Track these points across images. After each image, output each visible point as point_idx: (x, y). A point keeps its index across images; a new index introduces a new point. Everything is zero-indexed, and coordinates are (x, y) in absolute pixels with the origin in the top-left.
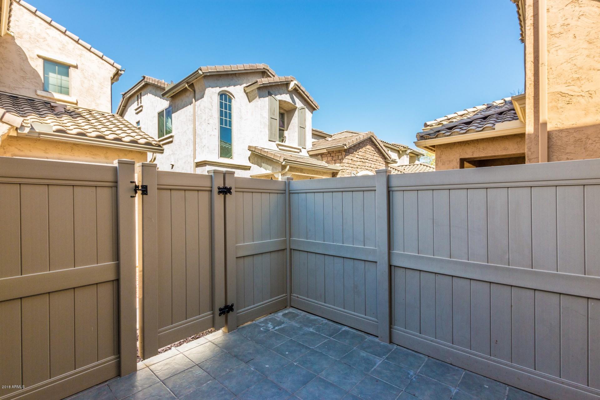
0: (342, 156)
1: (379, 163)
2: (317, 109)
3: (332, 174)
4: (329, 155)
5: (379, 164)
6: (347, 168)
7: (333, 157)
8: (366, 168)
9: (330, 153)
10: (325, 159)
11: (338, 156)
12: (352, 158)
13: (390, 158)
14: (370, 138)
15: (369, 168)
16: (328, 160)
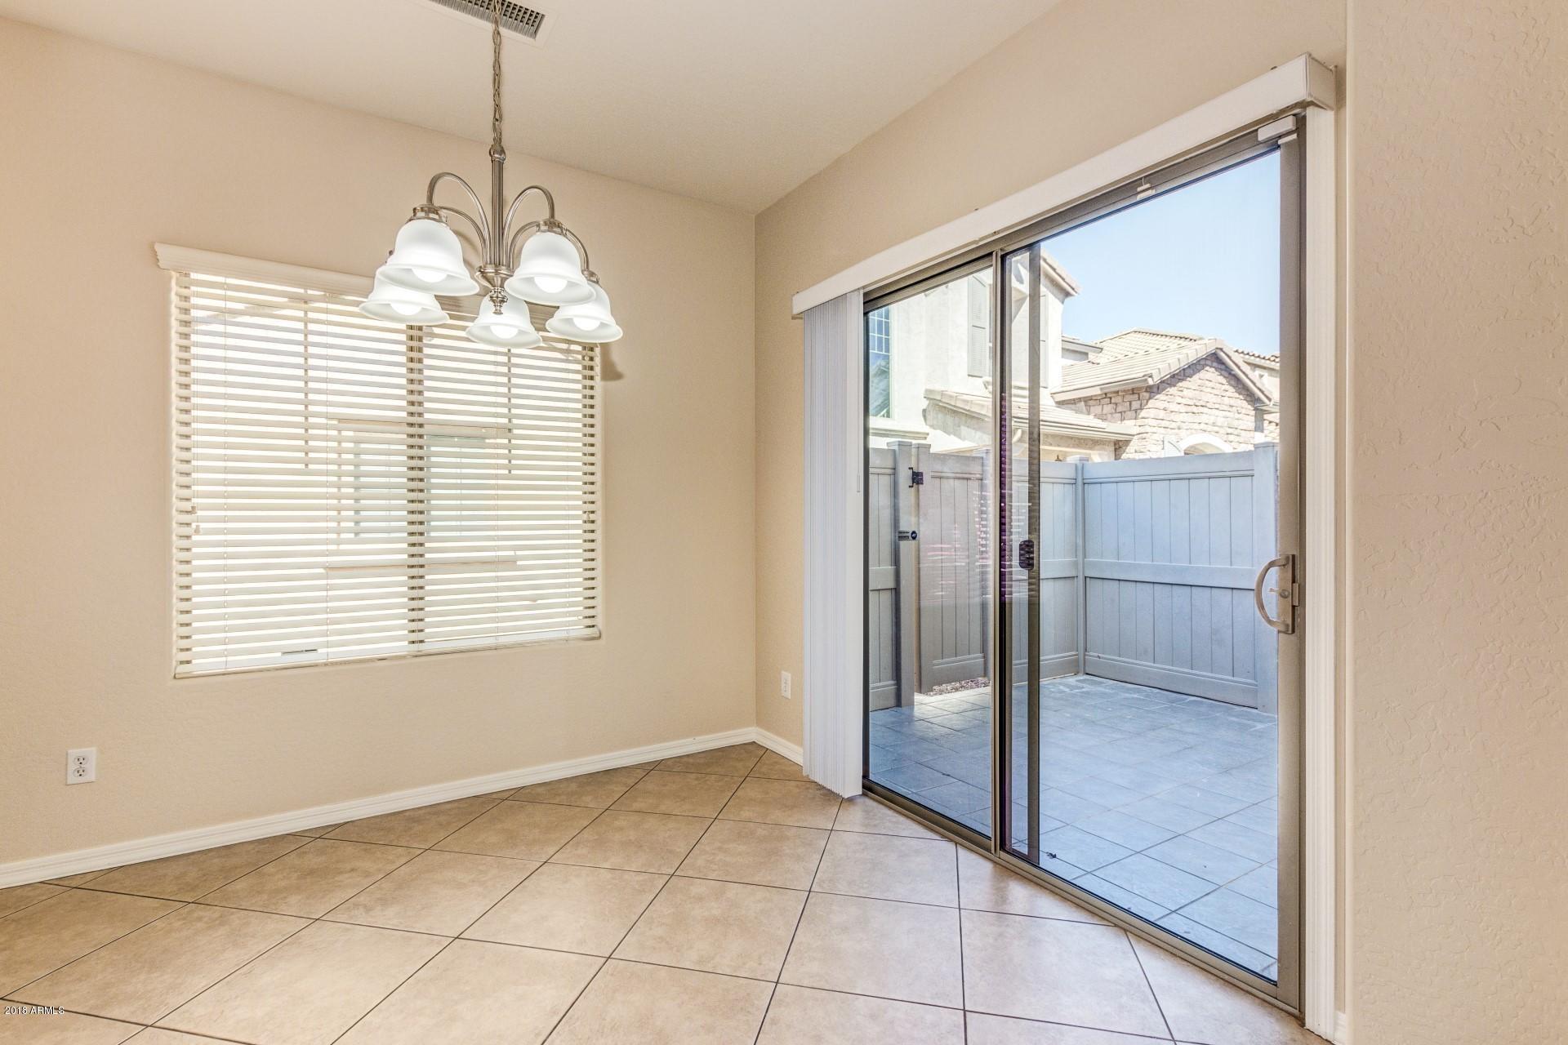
0: (1139, 402)
1: (1236, 414)
2: (1074, 293)
3: (1115, 444)
4: (1106, 400)
5: (1237, 416)
6: (1154, 430)
7: (1116, 404)
8: (1203, 426)
9: (1109, 395)
10: (1097, 409)
11: (1130, 402)
12: (1166, 405)
13: (1270, 400)
14: (1215, 354)
15: (1210, 428)
16: (1105, 412)
